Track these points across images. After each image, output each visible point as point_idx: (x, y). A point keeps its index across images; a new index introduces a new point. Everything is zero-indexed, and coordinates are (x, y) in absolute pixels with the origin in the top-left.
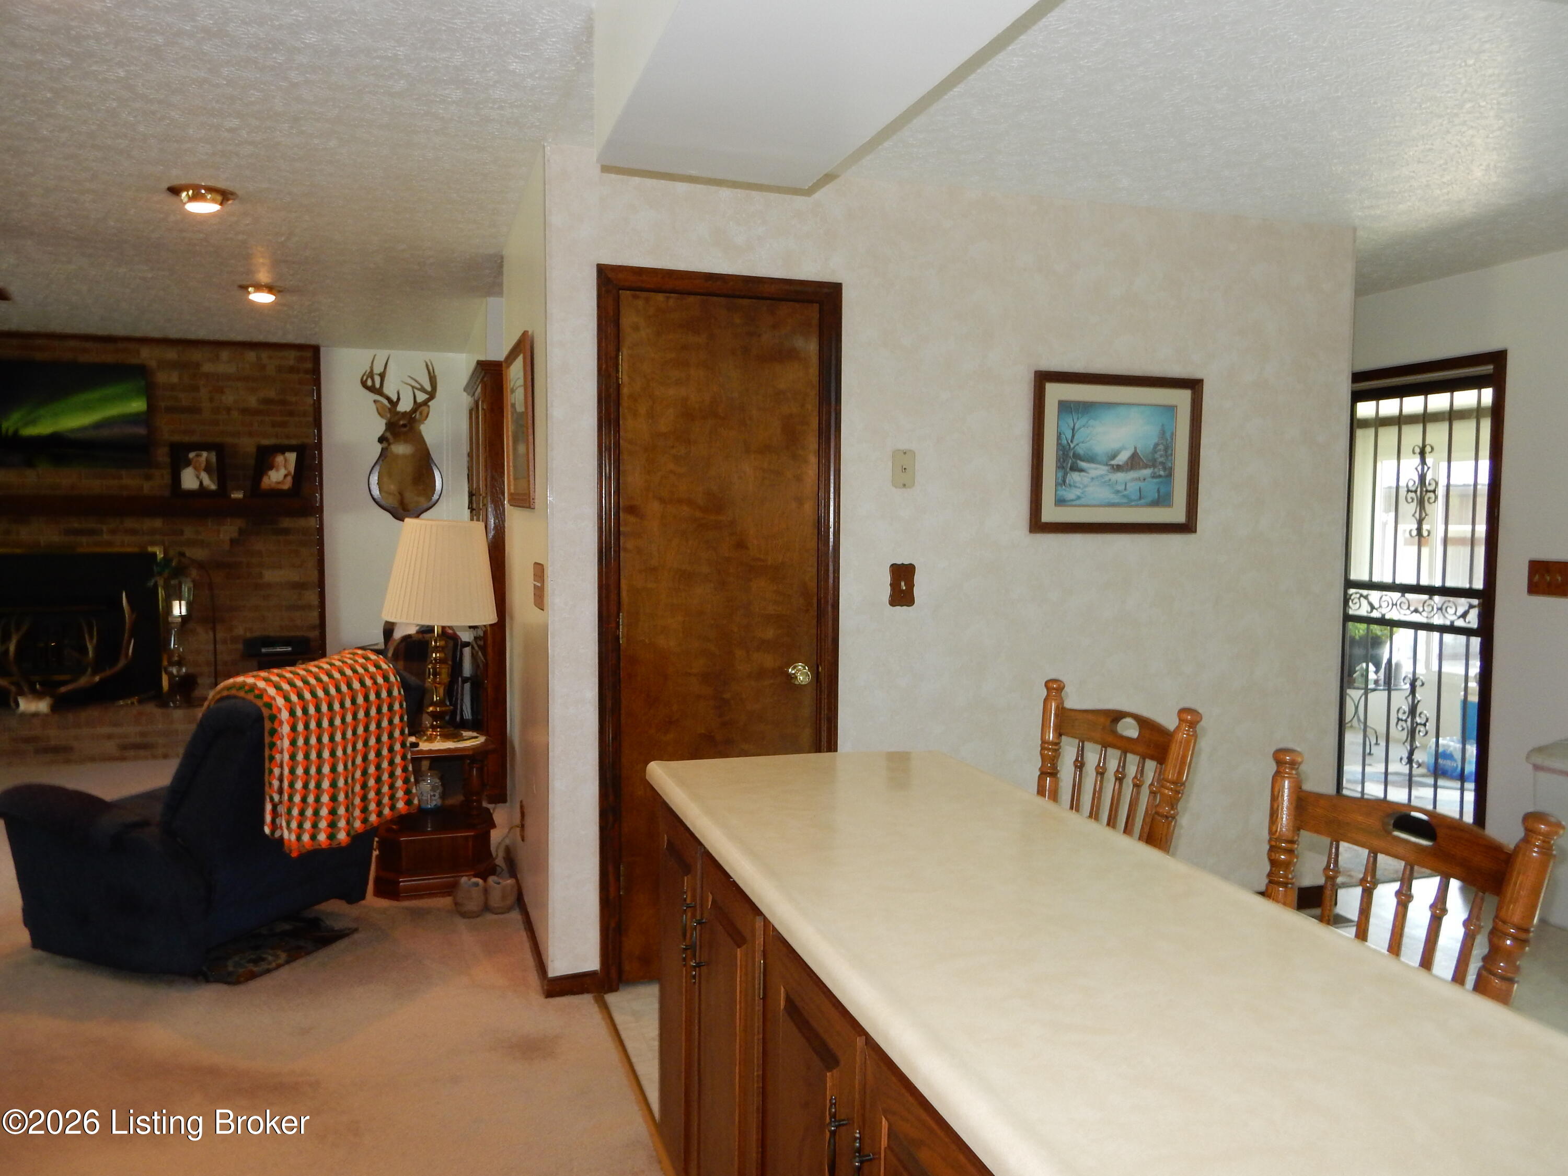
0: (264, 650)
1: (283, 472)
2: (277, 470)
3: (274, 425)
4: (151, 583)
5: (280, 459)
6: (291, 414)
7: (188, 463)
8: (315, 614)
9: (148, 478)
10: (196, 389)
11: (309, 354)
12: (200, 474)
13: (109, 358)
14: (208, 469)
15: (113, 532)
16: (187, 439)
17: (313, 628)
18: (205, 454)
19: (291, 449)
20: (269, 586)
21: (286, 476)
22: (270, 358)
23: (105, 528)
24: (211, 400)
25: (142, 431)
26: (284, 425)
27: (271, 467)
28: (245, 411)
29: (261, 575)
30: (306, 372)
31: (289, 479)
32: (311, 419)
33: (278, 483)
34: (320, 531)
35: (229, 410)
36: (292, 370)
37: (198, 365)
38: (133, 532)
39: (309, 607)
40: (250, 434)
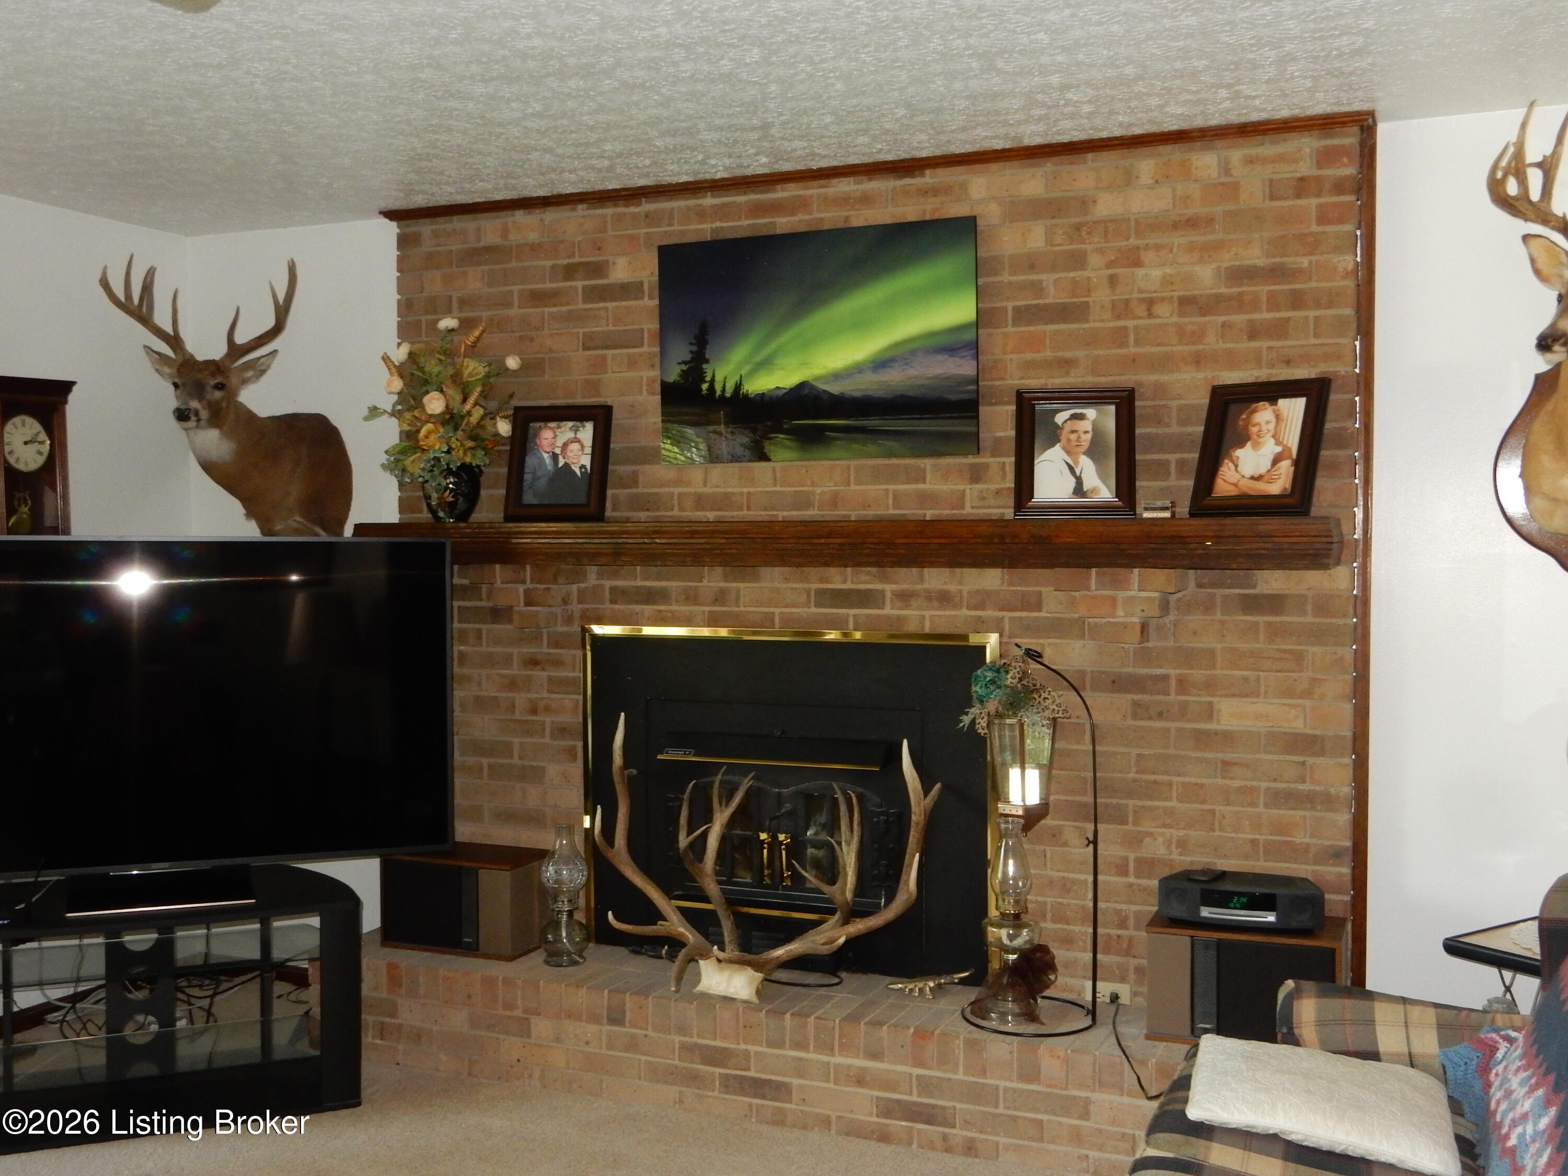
0: (1206, 912)
1: (1270, 449)
2: (1256, 446)
3: (1253, 333)
4: (966, 720)
5: (1264, 415)
6: (1297, 301)
7: (1054, 437)
8: (1344, 818)
9: (976, 475)
10: (1078, 260)
11: (1349, 139)
12: (1077, 463)
13: (910, 212)
14: (1094, 451)
15: (904, 597)
16: (1057, 381)
17: (1336, 855)
18: (1091, 413)
19: (1289, 389)
20: (1227, 738)
21: (1276, 460)
22: (1250, 161)
23: (889, 588)
24: (1113, 281)
25: (963, 367)
26: (1279, 330)
27: (1242, 439)
28: (1187, 303)
29: (1209, 713)
30: (1339, 187)
31: (1286, 467)
32: (1348, 312)
33: (1258, 478)
34: (1362, 604)
35: (1150, 303)
36: (1302, 187)
37: (1085, 203)
38: (944, 599)
39: (1329, 801)
40: (1198, 360)
